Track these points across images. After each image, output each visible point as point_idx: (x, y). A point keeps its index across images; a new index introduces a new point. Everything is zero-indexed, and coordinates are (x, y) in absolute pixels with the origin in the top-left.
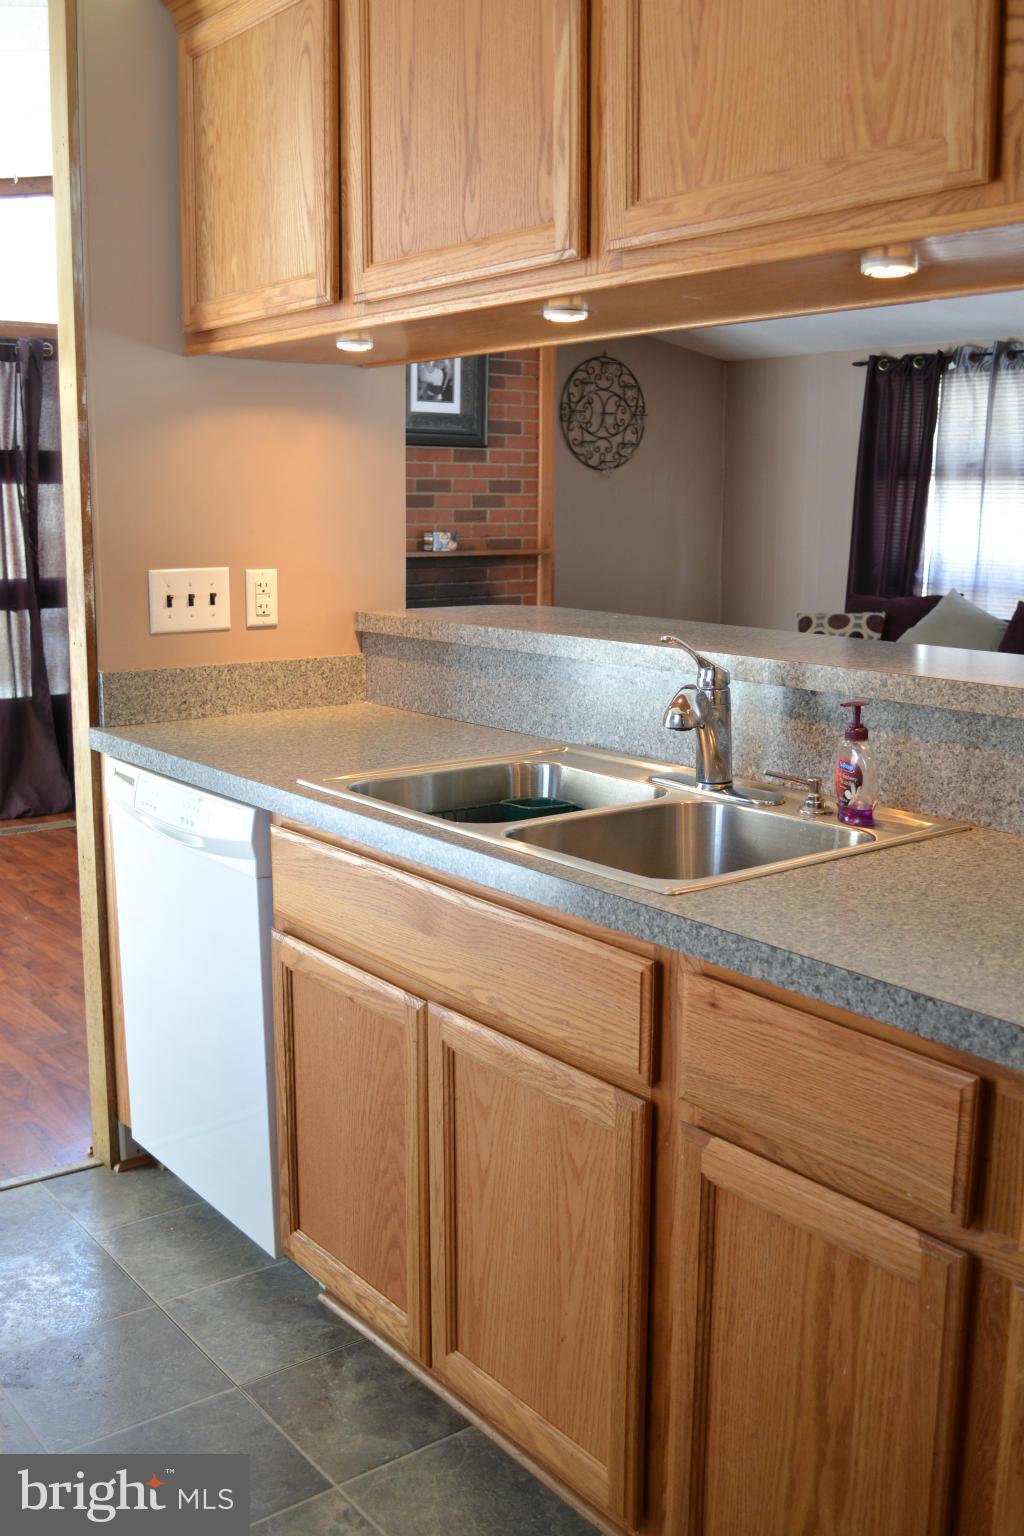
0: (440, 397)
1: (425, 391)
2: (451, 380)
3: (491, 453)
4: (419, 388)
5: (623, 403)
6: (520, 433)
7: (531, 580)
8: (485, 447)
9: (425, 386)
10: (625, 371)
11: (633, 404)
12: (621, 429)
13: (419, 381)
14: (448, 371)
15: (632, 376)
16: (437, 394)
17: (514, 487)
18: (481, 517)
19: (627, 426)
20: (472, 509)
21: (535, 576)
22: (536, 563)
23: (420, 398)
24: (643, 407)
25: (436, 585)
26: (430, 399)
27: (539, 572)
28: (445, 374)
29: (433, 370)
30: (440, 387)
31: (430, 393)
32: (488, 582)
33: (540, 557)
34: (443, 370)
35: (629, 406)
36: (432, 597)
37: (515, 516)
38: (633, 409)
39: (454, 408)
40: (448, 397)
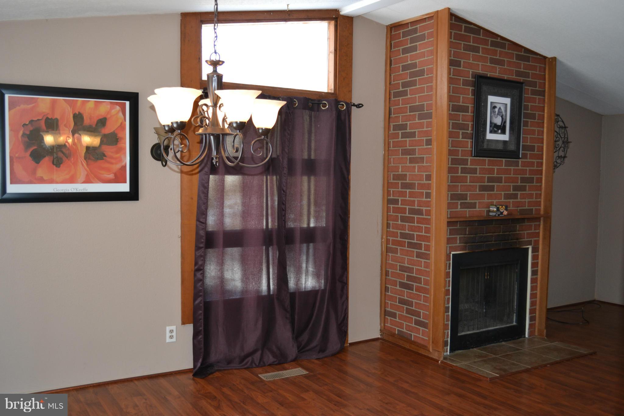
0: (500, 131)
1: (493, 128)
2: (505, 122)
3: (522, 161)
4: (491, 126)
5: (559, 136)
6: (534, 151)
7: (537, 231)
8: (519, 158)
9: (493, 125)
10: (560, 119)
11: (563, 137)
12: (558, 149)
13: (491, 123)
14: (504, 117)
15: (563, 122)
16: (498, 130)
17: (531, 180)
18: (515, 196)
19: (561, 148)
20: (512, 192)
21: (539, 229)
22: (540, 221)
23: (491, 132)
24: (567, 138)
25: (494, 234)
26: (495, 132)
27: (541, 226)
28: (502, 119)
29: (497, 117)
30: (500, 126)
31: (495, 129)
32: (518, 232)
33: (542, 219)
34: (502, 117)
35: (561, 138)
36: (492, 241)
37: (531, 196)
38: (563, 139)
39: (505, 137)
40: (504, 132)
